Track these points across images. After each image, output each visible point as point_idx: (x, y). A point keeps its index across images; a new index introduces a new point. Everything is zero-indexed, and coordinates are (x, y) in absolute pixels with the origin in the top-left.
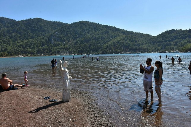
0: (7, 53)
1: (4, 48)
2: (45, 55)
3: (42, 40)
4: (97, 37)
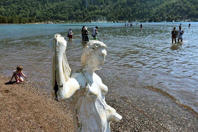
0: (35, 18)
1: (32, 13)
2: (78, 22)
3: (75, 3)
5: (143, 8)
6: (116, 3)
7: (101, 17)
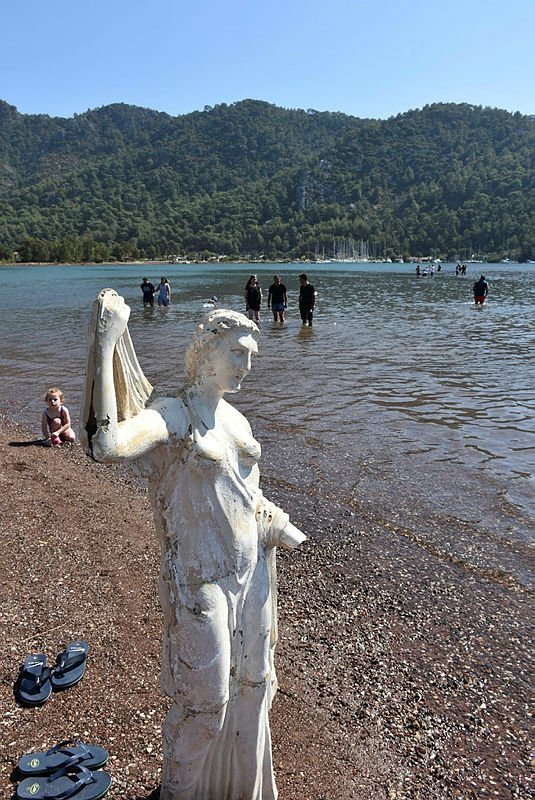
0: (135, 247)
1: (125, 228)
2: (270, 258)
3: (264, 196)
4: (505, 180)
5: (501, 212)
6: (404, 196)
7: (352, 241)
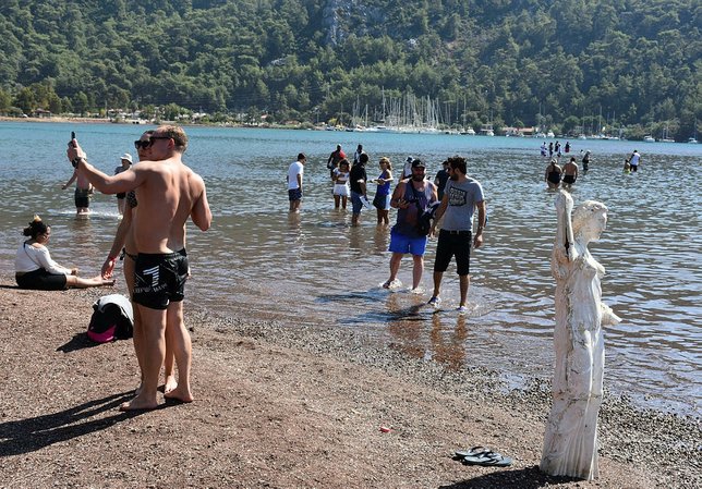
1: (37, 62)
2: (279, 120)
3: (271, 20)
4: (653, 13)
5: (647, 62)
7: (411, 99)
